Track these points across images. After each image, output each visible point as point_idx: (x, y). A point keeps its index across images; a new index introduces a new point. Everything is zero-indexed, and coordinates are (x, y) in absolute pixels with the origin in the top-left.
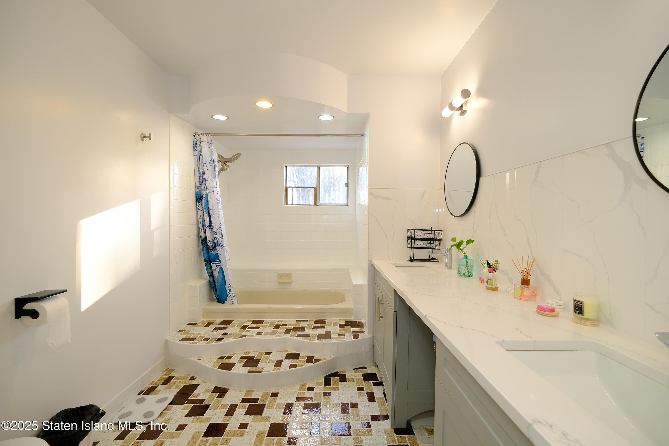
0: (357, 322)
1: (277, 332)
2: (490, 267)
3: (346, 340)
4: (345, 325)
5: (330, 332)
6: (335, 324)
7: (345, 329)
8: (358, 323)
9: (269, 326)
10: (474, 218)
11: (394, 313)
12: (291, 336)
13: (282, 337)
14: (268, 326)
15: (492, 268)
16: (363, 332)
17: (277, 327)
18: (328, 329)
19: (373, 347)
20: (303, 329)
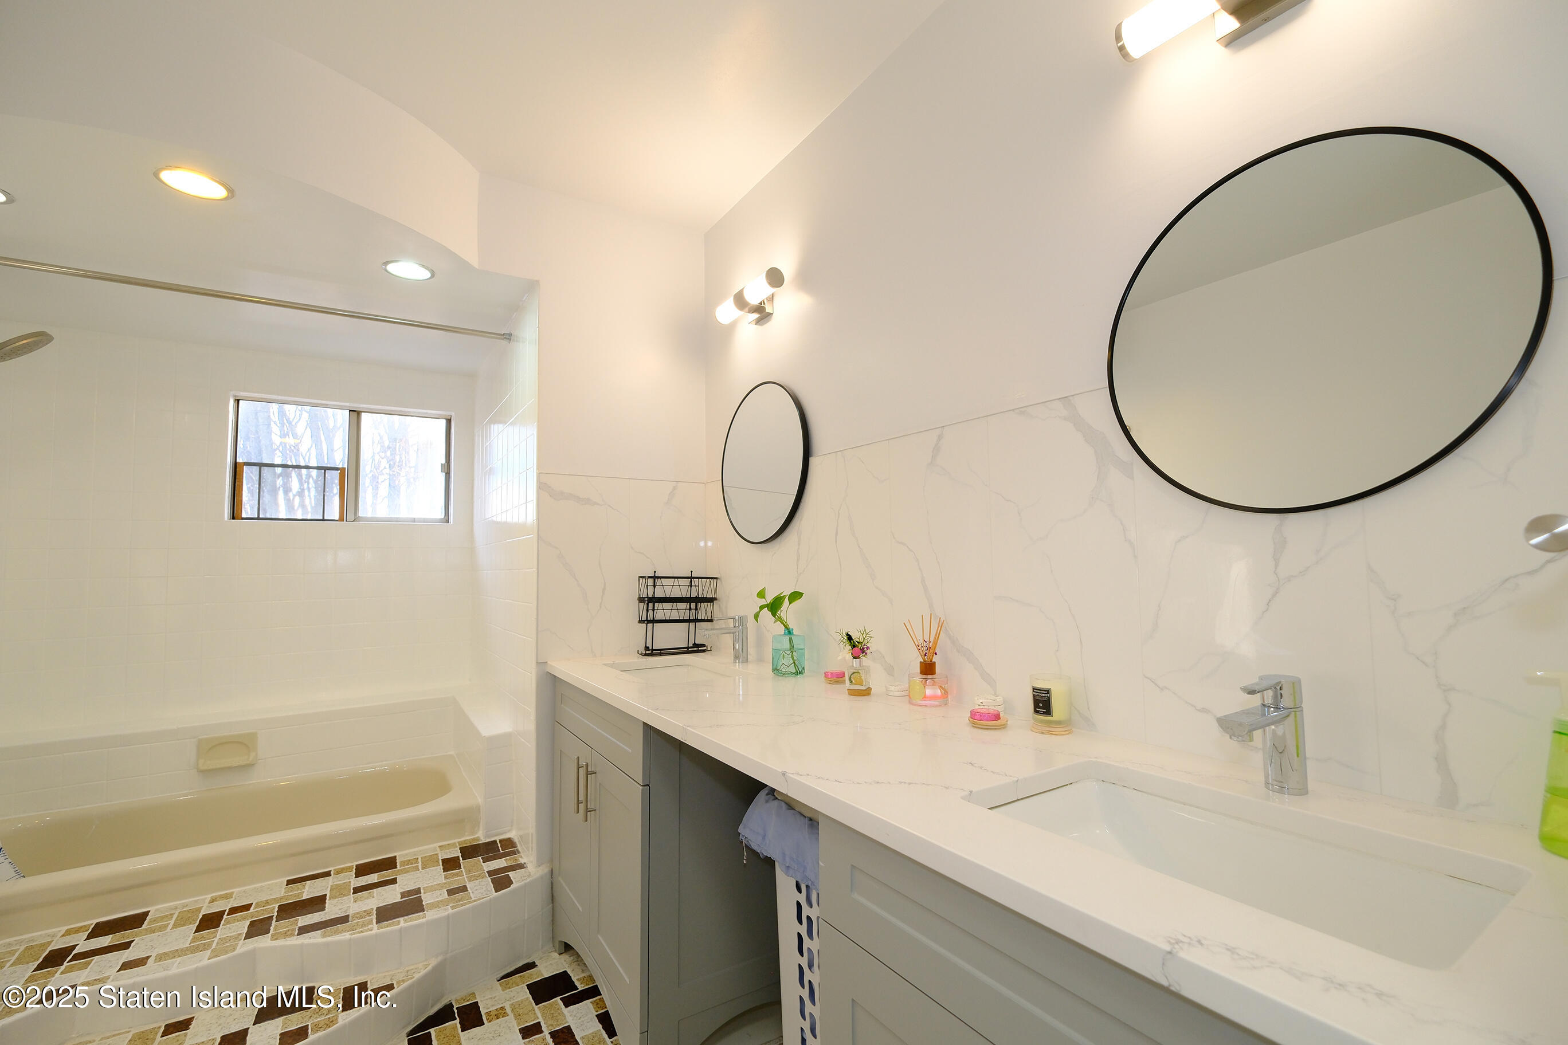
0: (495, 841)
1: (216, 940)
2: (854, 646)
3: (475, 901)
4: (461, 858)
5: (418, 891)
6: (428, 862)
7: (463, 869)
8: (499, 845)
9: (175, 926)
10: (799, 544)
11: (642, 790)
12: (275, 938)
13: (239, 950)
14: (170, 926)
15: (857, 647)
16: (521, 866)
17: (211, 921)
18: (406, 882)
19: (552, 900)
20: (318, 903)
